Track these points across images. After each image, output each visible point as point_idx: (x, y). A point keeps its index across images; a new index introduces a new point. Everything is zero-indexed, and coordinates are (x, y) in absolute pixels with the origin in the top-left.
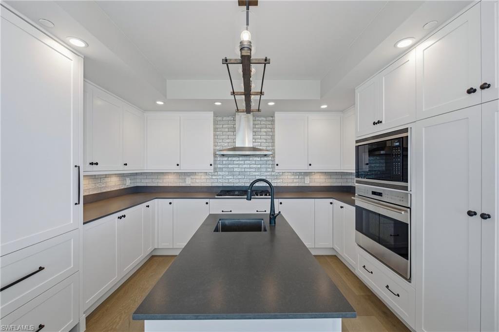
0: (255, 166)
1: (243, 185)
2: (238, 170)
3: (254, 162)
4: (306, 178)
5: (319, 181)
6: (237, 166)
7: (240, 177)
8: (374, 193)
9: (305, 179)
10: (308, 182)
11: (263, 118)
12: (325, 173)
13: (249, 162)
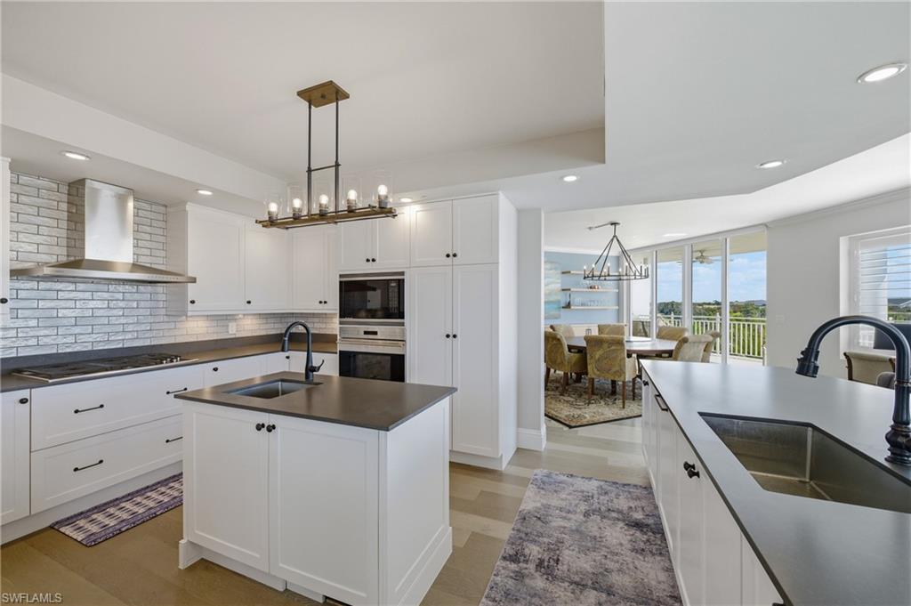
0: (122, 304)
1: (90, 348)
2: (74, 315)
3: (120, 296)
4: (230, 324)
5: (249, 327)
6: (71, 304)
7: (77, 330)
8: (366, 333)
9: (230, 327)
10: (233, 331)
11: (145, 205)
12: (260, 315)
13: (106, 295)
